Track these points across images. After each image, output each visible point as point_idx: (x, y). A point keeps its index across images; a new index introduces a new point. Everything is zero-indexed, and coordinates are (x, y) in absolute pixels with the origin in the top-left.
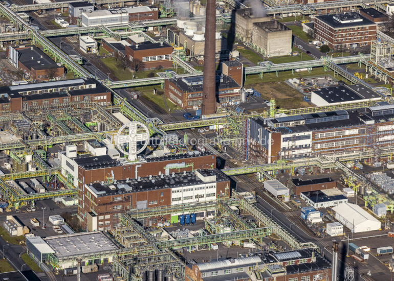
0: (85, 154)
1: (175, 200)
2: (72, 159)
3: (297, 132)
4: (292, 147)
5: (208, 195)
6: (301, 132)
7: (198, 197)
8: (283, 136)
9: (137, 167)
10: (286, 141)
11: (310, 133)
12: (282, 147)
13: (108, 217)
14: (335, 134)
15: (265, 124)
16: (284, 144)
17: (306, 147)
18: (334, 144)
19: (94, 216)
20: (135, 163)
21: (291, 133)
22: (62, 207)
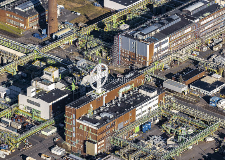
0: (40, 91)
1: (138, 115)
2: (34, 97)
3: (161, 40)
4: (159, 51)
5: (154, 106)
6: (163, 39)
7: (149, 109)
8: (155, 45)
9: (104, 97)
10: (156, 47)
11: (168, 38)
12: (154, 53)
13: (103, 141)
14: (180, 34)
15: (135, 37)
16: (155, 50)
17: (166, 48)
18: (179, 42)
19: (94, 143)
20: (102, 95)
21: (158, 41)
22: (46, 138)
